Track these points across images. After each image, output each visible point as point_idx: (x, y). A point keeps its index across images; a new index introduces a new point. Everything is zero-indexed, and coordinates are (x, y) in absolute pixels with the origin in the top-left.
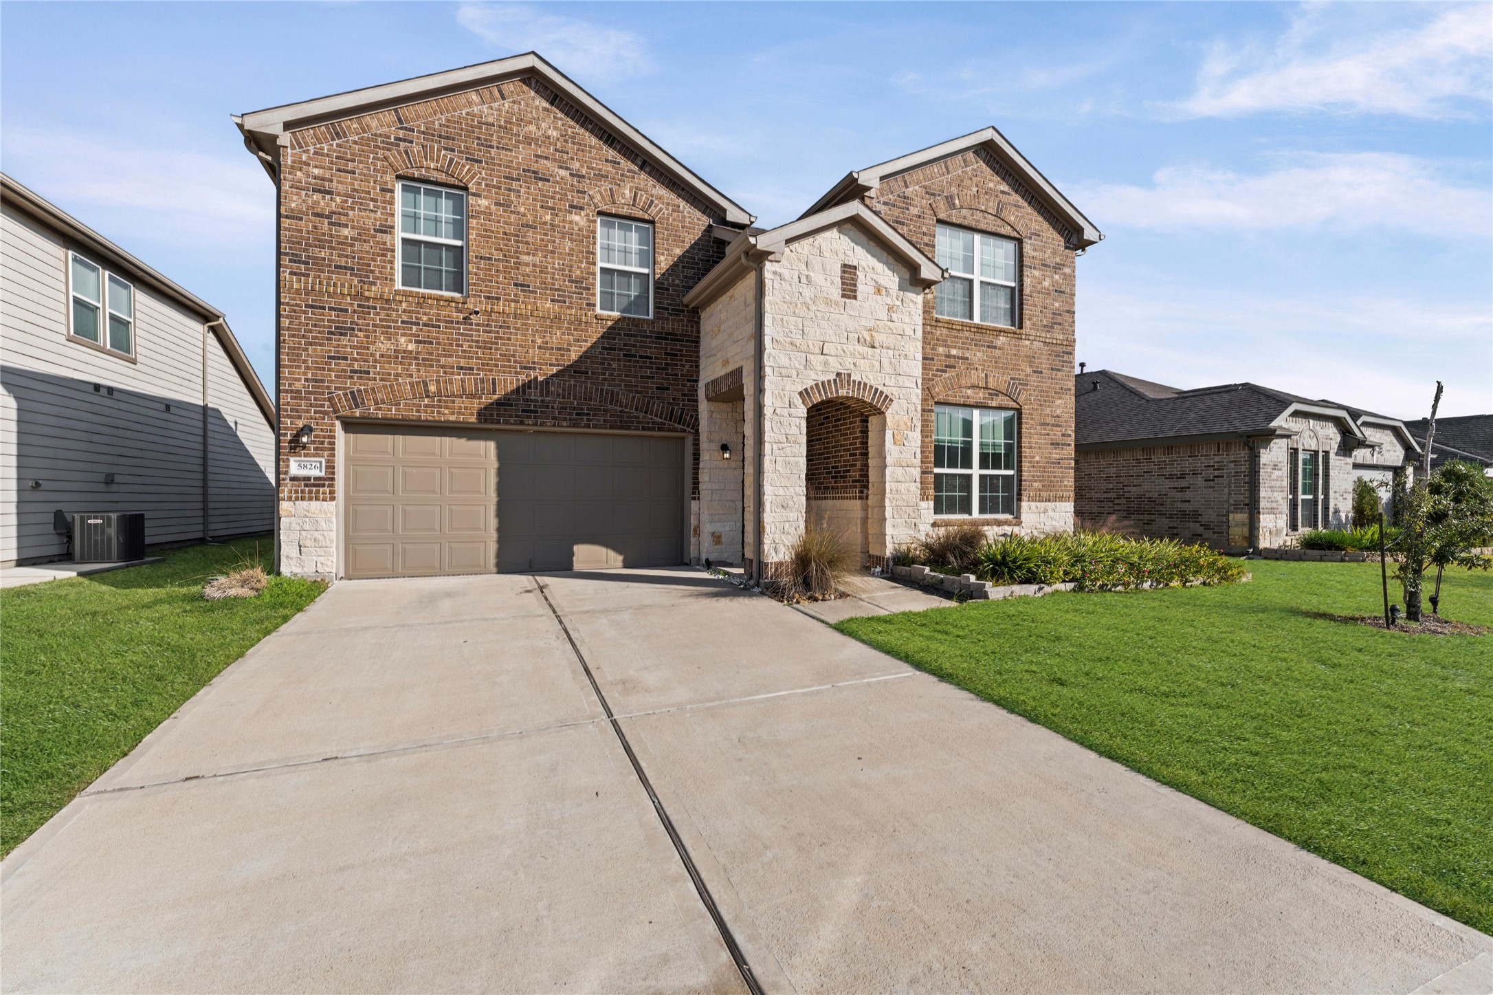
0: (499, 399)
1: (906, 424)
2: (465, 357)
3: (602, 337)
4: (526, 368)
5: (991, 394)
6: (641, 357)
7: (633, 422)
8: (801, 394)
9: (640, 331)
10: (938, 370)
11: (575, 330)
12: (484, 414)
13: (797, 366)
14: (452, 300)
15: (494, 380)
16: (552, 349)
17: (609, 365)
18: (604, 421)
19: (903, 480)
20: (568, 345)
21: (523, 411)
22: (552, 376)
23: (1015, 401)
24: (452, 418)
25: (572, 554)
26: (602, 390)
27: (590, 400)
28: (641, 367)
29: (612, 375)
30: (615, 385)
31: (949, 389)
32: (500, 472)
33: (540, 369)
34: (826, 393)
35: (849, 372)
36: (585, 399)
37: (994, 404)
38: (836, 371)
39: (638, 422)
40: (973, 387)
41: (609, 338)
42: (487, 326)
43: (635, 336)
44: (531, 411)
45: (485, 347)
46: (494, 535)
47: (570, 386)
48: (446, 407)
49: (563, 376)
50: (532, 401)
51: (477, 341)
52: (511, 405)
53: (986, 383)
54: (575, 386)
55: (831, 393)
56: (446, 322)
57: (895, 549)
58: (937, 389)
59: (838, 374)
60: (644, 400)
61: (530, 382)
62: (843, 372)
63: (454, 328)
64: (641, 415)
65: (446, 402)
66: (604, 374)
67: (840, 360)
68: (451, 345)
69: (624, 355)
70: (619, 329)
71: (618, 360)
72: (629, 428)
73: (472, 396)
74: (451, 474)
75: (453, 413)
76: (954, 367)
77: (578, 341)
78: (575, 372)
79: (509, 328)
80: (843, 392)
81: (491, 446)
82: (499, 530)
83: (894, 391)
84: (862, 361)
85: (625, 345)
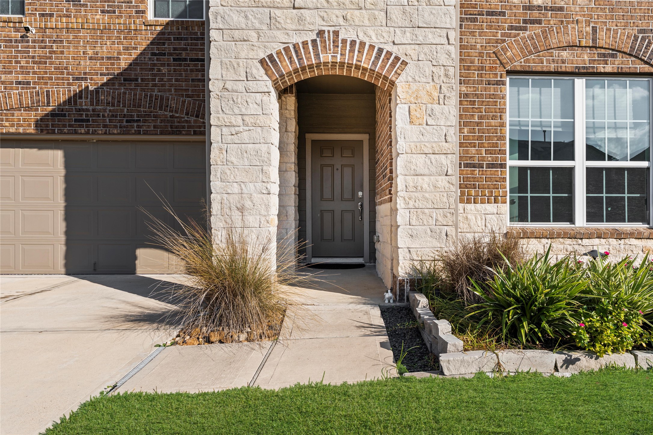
0: (54, 110)
1: (430, 95)
2: (22, 73)
3: (152, 43)
4: (77, 79)
5: (604, 55)
6: (191, 60)
7: (183, 127)
8: (262, 62)
9: (191, 34)
10: (511, 28)
11: (125, 38)
12: (41, 124)
13: (257, 25)
14: (9, 21)
15: (48, 92)
16: (102, 58)
17: (159, 70)
18: (155, 127)
19: (426, 171)
20: (119, 53)
21: (76, 120)
22: (103, 85)
23: (646, 63)
24: (12, 130)
25: (135, 258)
26: (151, 96)
27: (140, 106)
28: (192, 70)
29: (162, 80)
30: (164, 91)
31: (531, 53)
32: (68, 179)
33: (91, 79)
34: (300, 59)
35: (337, 29)
36: (134, 106)
37: (609, 68)
38: (317, 28)
39: (189, 127)
40: (571, 46)
41: (158, 44)
42: (42, 41)
43: (186, 39)
44: (83, 121)
45: (40, 63)
46: (62, 238)
47: (119, 95)
48: (7, 120)
49: (113, 84)
50: (83, 110)
51: (33, 57)
52: (65, 115)
53: (594, 40)
54: (125, 93)
55: (308, 59)
56: (6, 41)
57: (414, 269)
58: (509, 54)
59: (321, 33)
60: (194, 104)
61: (81, 92)
62: (326, 29)
63: (12, 47)
64: (193, 119)
65: (6, 115)
66: (154, 80)
67: (323, 14)
68: (10, 62)
69: (174, 60)
70: (169, 33)
71: (168, 65)
72: (179, 133)
73: (28, 108)
74: (23, 181)
75: (12, 126)
76: (539, 22)
77: (127, 49)
78: (125, 80)
79: (62, 42)
80: (326, 57)
81: (59, 154)
82: (67, 233)
83: (409, 49)
84: (357, 12)
85: (175, 49)
